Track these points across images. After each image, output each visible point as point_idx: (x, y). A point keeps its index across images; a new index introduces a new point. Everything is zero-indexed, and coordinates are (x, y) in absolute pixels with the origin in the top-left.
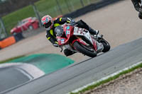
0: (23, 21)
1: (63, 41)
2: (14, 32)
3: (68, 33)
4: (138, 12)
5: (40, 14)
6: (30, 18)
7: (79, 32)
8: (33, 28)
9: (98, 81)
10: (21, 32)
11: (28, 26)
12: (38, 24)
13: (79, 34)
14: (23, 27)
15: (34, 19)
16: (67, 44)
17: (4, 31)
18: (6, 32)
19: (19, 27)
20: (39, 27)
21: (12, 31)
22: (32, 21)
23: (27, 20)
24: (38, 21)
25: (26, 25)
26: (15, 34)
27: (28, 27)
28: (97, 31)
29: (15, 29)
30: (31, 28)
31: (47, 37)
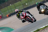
4: (39, 12)
5: (2, 13)
20: (2, 18)
24: (1, 16)
31: (17, 16)
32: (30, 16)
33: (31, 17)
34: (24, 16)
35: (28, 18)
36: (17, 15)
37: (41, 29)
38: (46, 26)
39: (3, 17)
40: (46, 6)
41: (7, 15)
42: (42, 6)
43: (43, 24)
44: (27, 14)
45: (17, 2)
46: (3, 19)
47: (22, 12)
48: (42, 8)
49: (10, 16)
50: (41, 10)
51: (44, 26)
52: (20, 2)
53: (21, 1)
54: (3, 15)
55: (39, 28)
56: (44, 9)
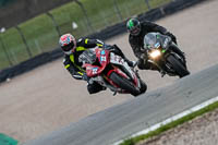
31: (65, 64)
32: (126, 65)
33: (131, 72)
34: (100, 66)
36: (68, 61)
37: (142, 138)
38: (165, 123)
40: (169, 34)
42: (154, 34)
43: (152, 115)
44: (115, 59)
45: (32, 17)
47: (93, 49)
48: (151, 42)
50: (150, 51)
51: (157, 126)
52: (44, 16)
53: (51, 12)
55: (134, 136)
56: (161, 48)
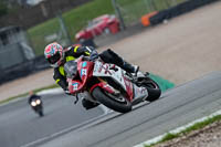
0: (94, 20)
1: (76, 86)
2: (81, 38)
3: (84, 72)
5: (121, 9)
6: (106, 16)
7: (103, 70)
8: (111, 31)
9: (211, 117)
10: (92, 38)
11: (103, 28)
12: (118, 24)
13: (102, 74)
14: (95, 30)
15: (112, 18)
16: (82, 90)
17: (66, 35)
18: (69, 37)
19: (88, 29)
20: (119, 30)
21: (78, 36)
22: (110, 21)
23: (101, 20)
24: (118, 21)
25: (100, 27)
26: (82, 40)
27: (103, 30)
28: (136, 68)
29: (82, 32)
30: (107, 31)
35: (103, 90)
39: (125, 28)
41: (145, 19)
46: (124, 37)
49: (156, 21)
54: (126, 17)
